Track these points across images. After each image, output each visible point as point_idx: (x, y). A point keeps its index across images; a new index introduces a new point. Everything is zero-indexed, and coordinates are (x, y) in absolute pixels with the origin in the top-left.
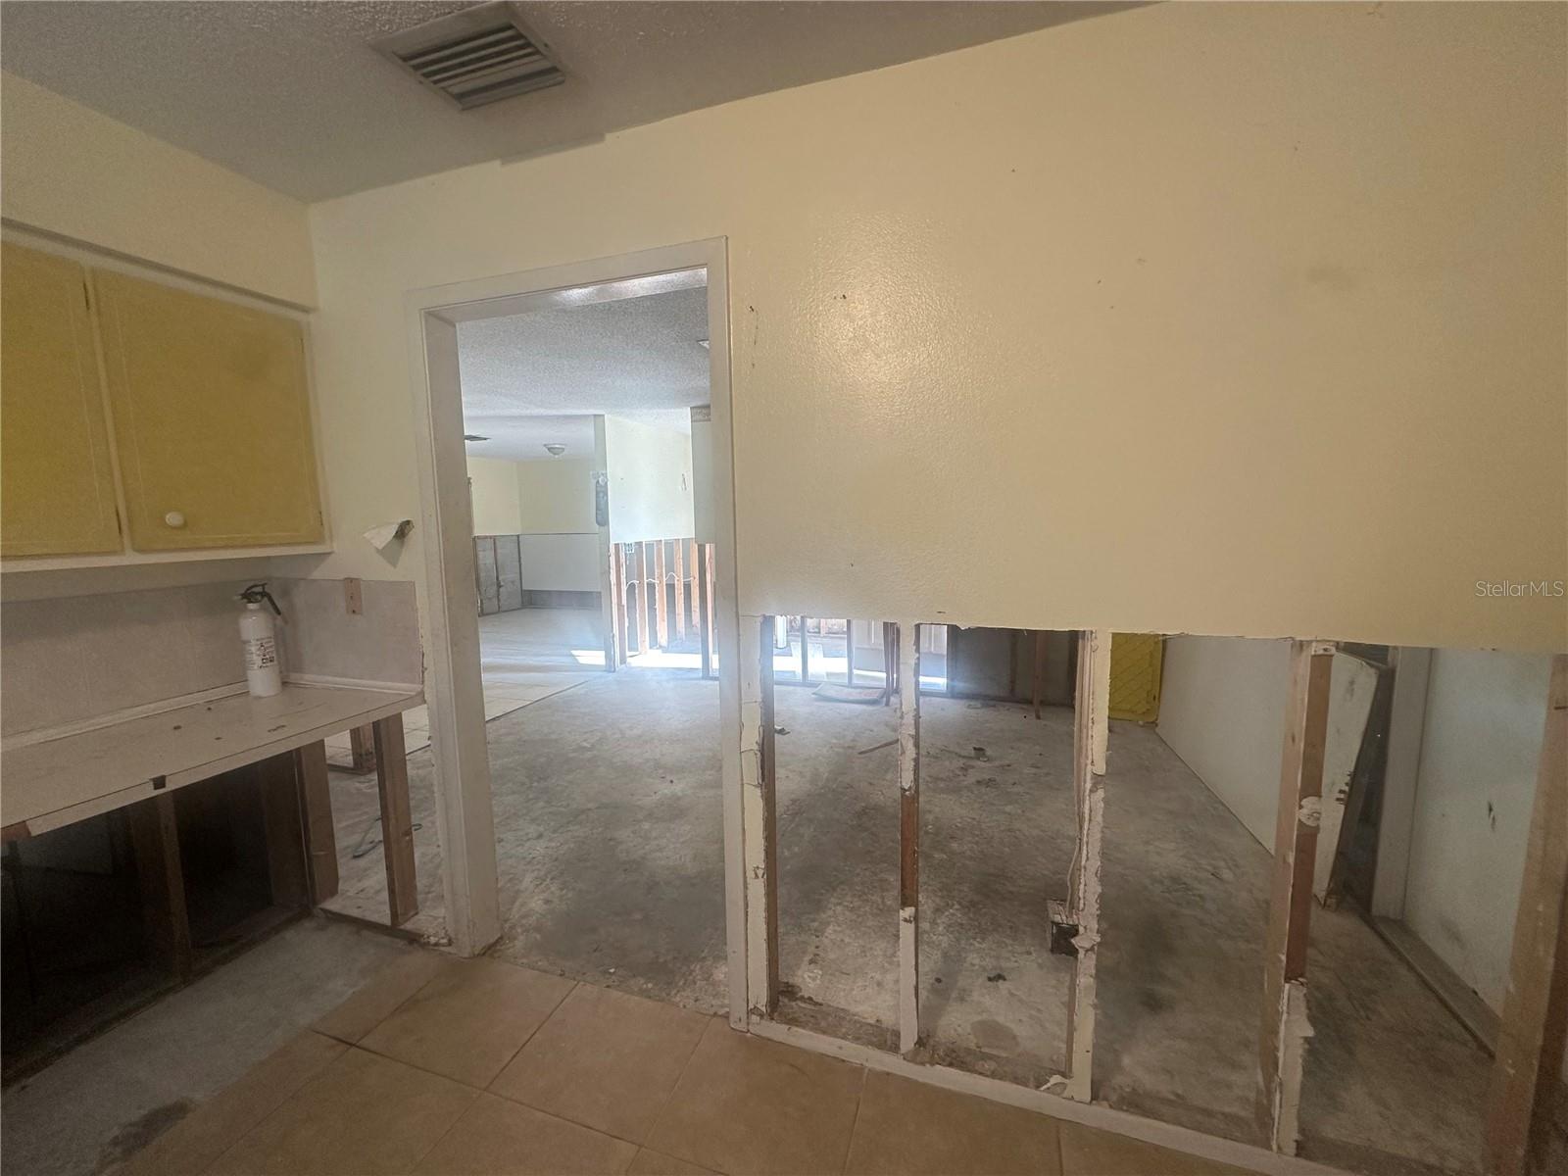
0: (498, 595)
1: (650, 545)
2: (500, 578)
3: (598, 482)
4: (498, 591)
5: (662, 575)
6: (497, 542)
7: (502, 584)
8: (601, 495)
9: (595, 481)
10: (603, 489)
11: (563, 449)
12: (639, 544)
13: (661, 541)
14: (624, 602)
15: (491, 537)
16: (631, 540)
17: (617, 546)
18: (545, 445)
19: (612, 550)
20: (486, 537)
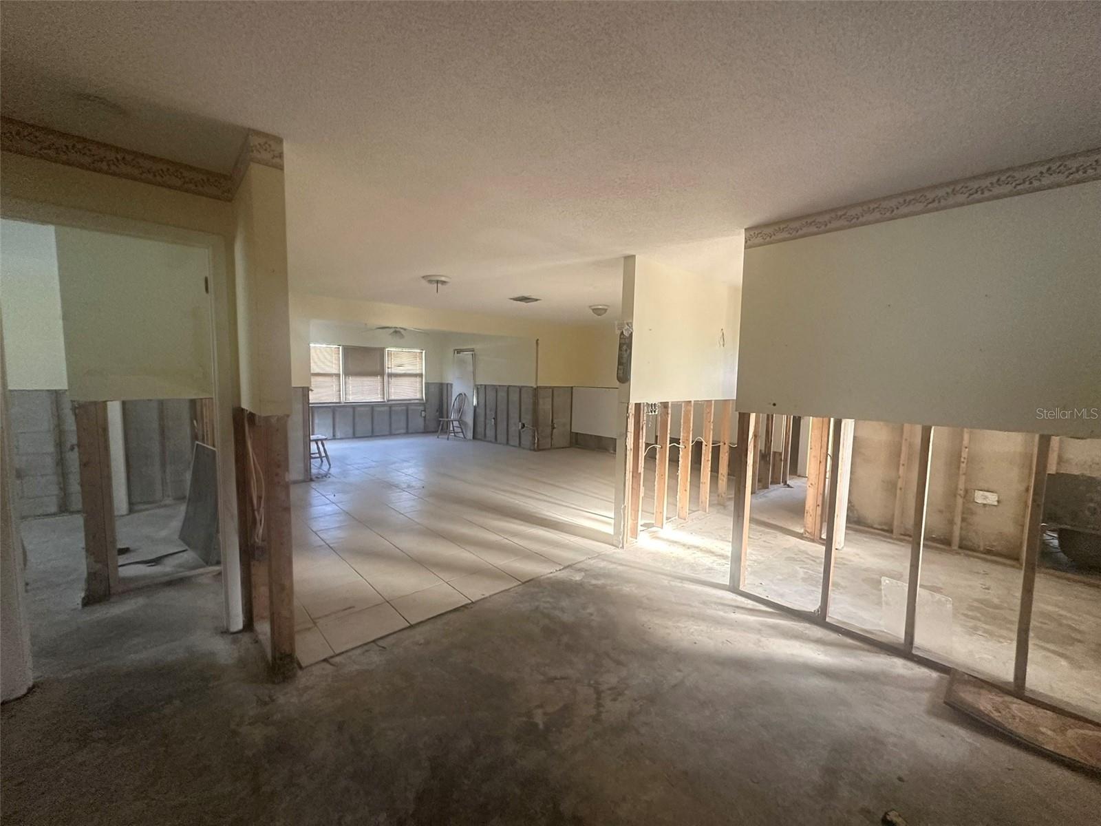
0: (552, 435)
1: (677, 406)
2: (555, 421)
3: (622, 333)
4: (552, 431)
5: (688, 440)
6: (555, 392)
7: (555, 426)
8: (625, 347)
9: (619, 332)
10: (627, 341)
11: (606, 310)
12: (665, 405)
13: (690, 402)
14: (641, 470)
15: (550, 387)
16: (656, 399)
17: (638, 406)
18: (590, 307)
19: (632, 410)
20: (546, 387)
